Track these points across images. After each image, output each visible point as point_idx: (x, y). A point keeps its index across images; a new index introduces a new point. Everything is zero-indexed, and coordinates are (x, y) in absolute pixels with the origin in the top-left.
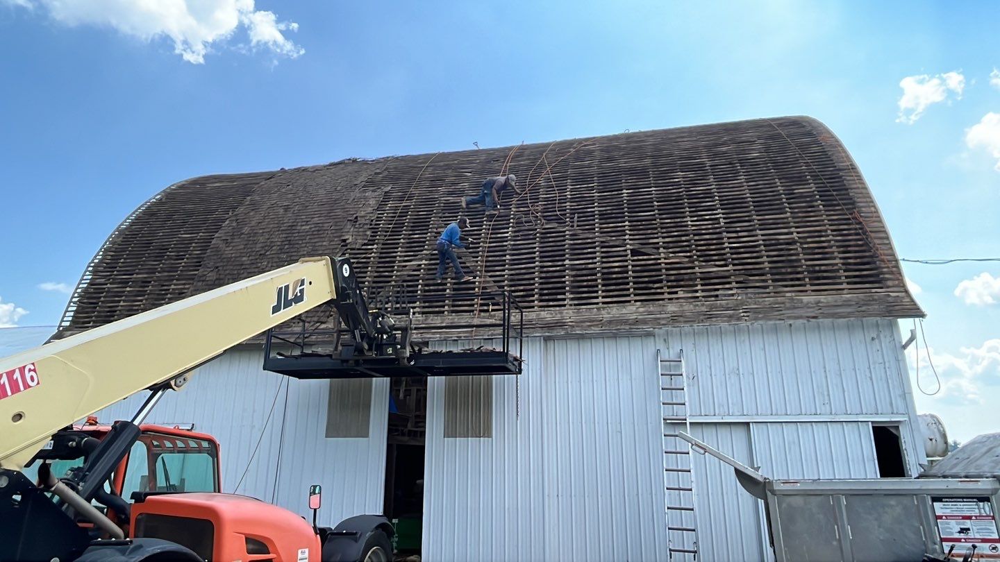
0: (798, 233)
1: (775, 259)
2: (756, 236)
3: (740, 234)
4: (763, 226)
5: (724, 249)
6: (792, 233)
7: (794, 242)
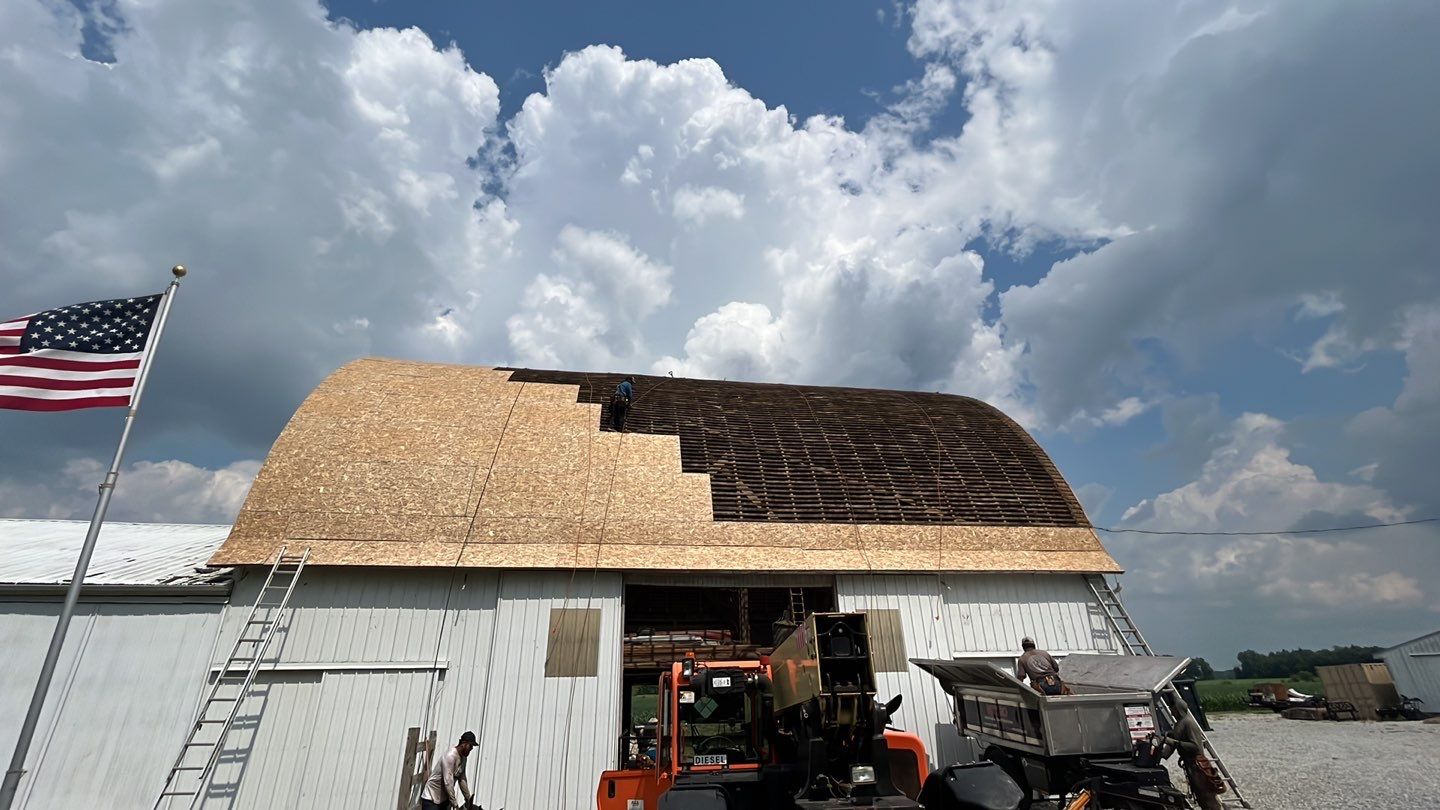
0: (1021, 498)
1: (1011, 518)
2: (992, 497)
3: (981, 495)
4: (995, 489)
5: (972, 506)
6: (1016, 498)
7: (1020, 506)
